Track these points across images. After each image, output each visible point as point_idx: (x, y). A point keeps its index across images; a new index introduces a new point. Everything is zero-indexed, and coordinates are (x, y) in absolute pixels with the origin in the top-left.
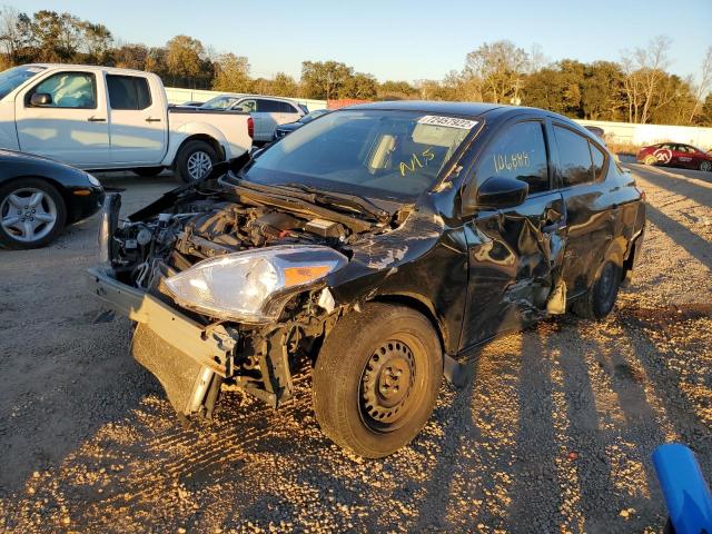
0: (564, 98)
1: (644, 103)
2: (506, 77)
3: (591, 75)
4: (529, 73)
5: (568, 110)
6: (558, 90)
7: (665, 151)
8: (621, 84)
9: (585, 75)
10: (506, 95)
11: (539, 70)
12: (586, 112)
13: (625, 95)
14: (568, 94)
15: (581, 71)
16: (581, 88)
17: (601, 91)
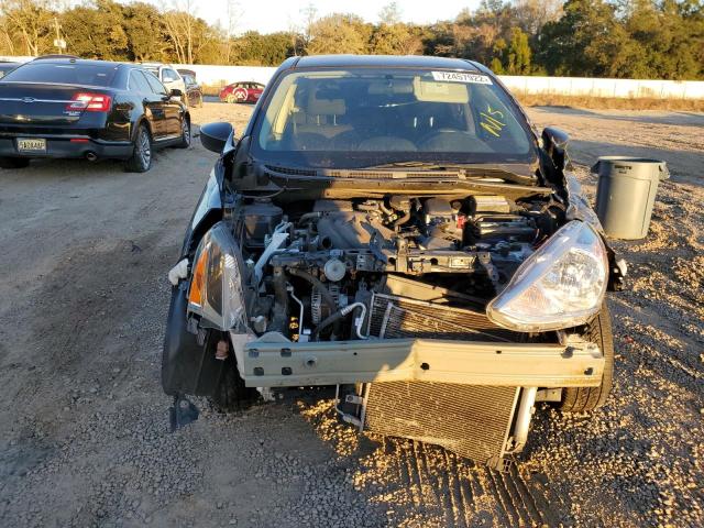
0: (110, 40)
1: (187, 44)
2: (34, 15)
3: (131, 16)
4: (61, 11)
5: (117, 52)
6: (102, 31)
7: (241, 90)
8: (163, 27)
9: (125, 15)
10: (40, 36)
11: (73, 8)
12: (137, 54)
13: (169, 37)
14: (114, 35)
15: (119, 10)
16: (125, 29)
17: (146, 33)
